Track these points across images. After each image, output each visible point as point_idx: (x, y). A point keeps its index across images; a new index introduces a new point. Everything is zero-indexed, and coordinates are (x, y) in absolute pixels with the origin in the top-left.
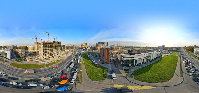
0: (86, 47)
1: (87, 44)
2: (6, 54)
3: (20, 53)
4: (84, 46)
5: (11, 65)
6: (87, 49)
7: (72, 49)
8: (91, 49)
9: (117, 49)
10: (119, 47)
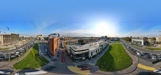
0: (40, 38)
1: (41, 35)
2: (141, 42)
3: (150, 42)
4: (39, 37)
5: (145, 48)
6: (41, 39)
7: (29, 39)
8: (44, 40)
9: (67, 39)
10: (69, 37)
